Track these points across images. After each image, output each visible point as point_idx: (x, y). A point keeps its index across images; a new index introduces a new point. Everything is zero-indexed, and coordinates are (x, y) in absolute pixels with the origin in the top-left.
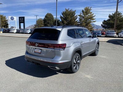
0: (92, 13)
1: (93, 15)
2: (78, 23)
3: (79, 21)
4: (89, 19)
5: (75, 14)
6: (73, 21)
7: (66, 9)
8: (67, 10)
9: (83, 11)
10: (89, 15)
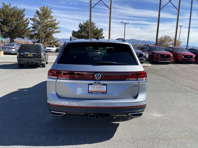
0: (53, 17)
1: (55, 20)
2: (31, 31)
3: (32, 29)
4: (50, 26)
5: (24, 15)
6: (23, 27)
7: (3, 4)
8: (7, 7)
9: (38, 13)
10: (49, 20)
